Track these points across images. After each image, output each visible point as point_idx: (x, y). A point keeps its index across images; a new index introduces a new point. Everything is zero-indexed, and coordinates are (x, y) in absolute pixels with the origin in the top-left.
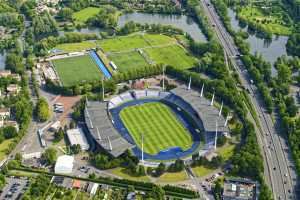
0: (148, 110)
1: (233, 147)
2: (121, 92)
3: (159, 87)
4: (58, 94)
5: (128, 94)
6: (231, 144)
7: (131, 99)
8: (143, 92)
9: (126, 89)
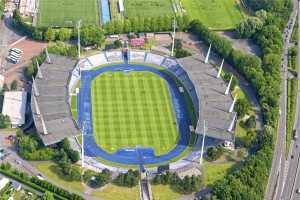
0: (136, 83)
1: (230, 165)
2: (108, 48)
3: (167, 51)
4: (23, 35)
5: (118, 53)
6: (229, 159)
7: (122, 61)
8: (143, 53)
9: (117, 45)
